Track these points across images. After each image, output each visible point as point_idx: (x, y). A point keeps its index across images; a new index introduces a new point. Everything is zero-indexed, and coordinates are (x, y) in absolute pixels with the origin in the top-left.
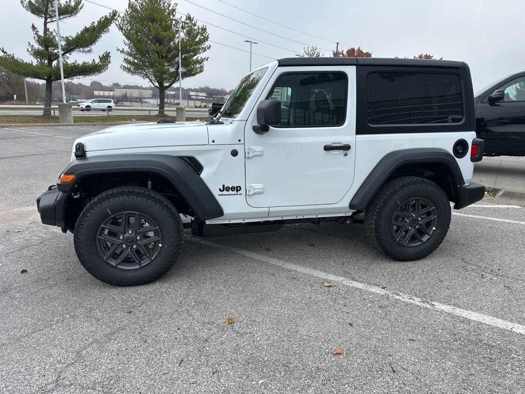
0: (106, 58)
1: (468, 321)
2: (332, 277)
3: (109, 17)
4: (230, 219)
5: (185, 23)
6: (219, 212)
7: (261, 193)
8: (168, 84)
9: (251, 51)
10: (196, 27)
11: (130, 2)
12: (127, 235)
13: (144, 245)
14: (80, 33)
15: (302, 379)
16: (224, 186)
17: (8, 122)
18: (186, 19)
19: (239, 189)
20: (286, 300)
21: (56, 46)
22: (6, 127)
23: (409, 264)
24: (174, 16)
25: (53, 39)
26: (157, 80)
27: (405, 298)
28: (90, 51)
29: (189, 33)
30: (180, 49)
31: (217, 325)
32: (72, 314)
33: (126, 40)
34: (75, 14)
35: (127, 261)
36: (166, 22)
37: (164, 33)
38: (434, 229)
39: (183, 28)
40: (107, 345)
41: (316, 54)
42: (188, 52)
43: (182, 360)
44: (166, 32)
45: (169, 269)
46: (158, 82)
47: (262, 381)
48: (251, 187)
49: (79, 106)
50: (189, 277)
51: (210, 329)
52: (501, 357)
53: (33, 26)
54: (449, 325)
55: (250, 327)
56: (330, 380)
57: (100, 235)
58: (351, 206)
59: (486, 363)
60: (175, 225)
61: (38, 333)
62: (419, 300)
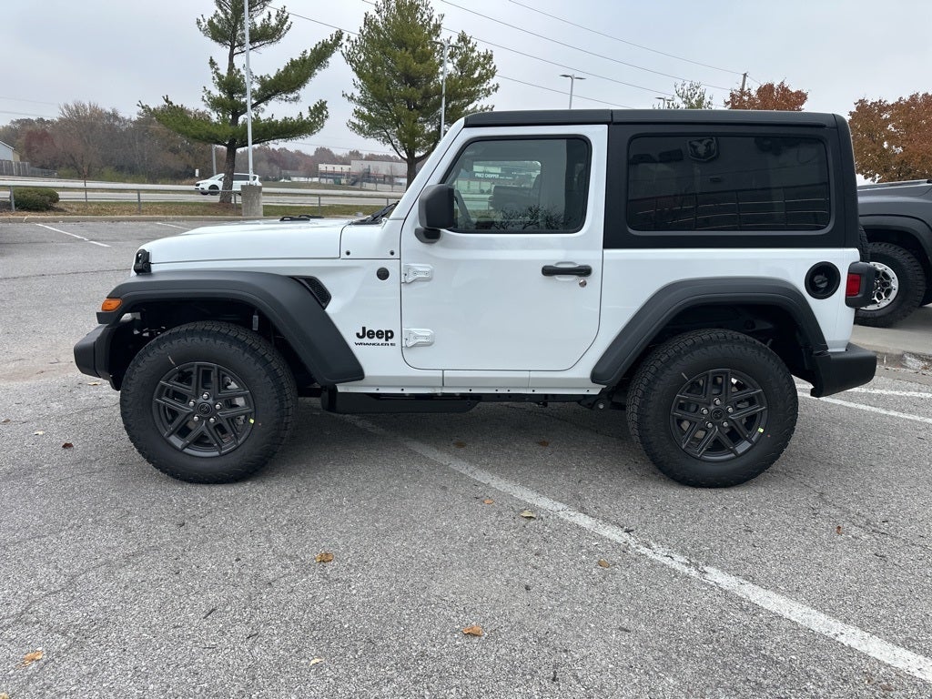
0: (319, 110)
1: (757, 609)
2: (545, 503)
3: (330, 42)
4: (378, 387)
5: (456, 47)
6: (357, 373)
7: (430, 344)
8: (422, 154)
9: (571, 91)
10: (475, 54)
11: (366, 15)
12: (200, 400)
13: (227, 419)
14: (282, 69)
15: (384, 668)
16: (364, 329)
17: (165, 213)
18: (459, 40)
19: (389, 335)
20: (440, 534)
21: (243, 92)
22: (160, 221)
23: (705, 493)
24: (438, 36)
25: (240, 80)
26: (404, 146)
27: (658, 554)
28: (296, 99)
29: (461, 65)
30: (444, 92)
31: (302, 561)
32: (98, 518)
33: (357, 79)
34: (278, 39)
35: (201, 441)
36: (423, 47)
37: (419, 65)
38: (762, 430)
39: (452, 55)
40: (120, 570)
41: (697, 95)
42: (458, 97)
43: (213, 610)
44: (421, 63)
45: (267, 462)
46: (405, 149)
47: (318, 660)
48: (410, 333)
49: (198, 185)
50: (302, 478)
51: (286, 567)
52: (783, 684)
53: (211, 60)
54: (711, 613)
55: (352, 571)
56: (431, 676)
57: (160, 397)
58: (595, 377)
59: (745, 691)
60: (274, 390)
61: (37, 540)
62: (682, 561)
